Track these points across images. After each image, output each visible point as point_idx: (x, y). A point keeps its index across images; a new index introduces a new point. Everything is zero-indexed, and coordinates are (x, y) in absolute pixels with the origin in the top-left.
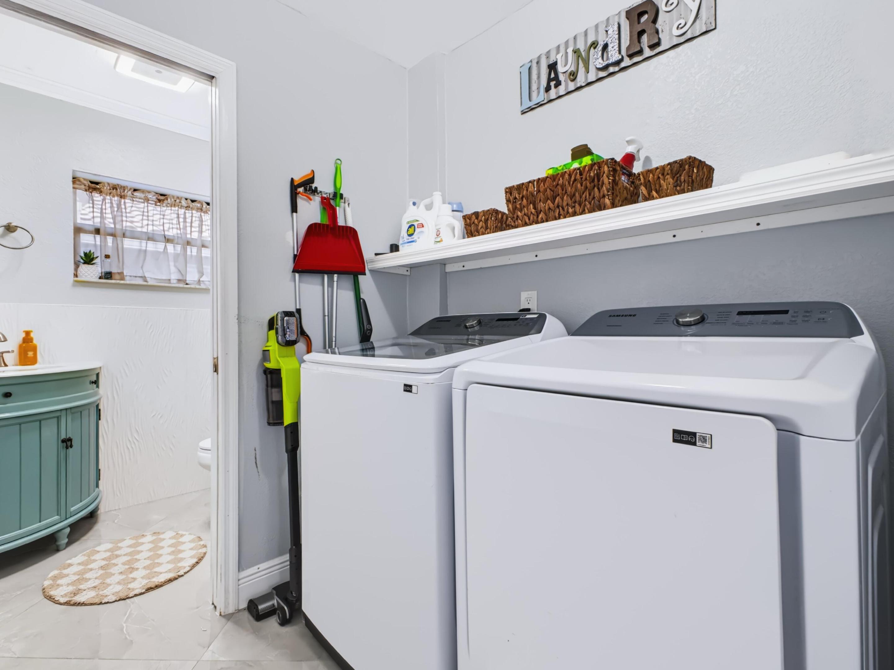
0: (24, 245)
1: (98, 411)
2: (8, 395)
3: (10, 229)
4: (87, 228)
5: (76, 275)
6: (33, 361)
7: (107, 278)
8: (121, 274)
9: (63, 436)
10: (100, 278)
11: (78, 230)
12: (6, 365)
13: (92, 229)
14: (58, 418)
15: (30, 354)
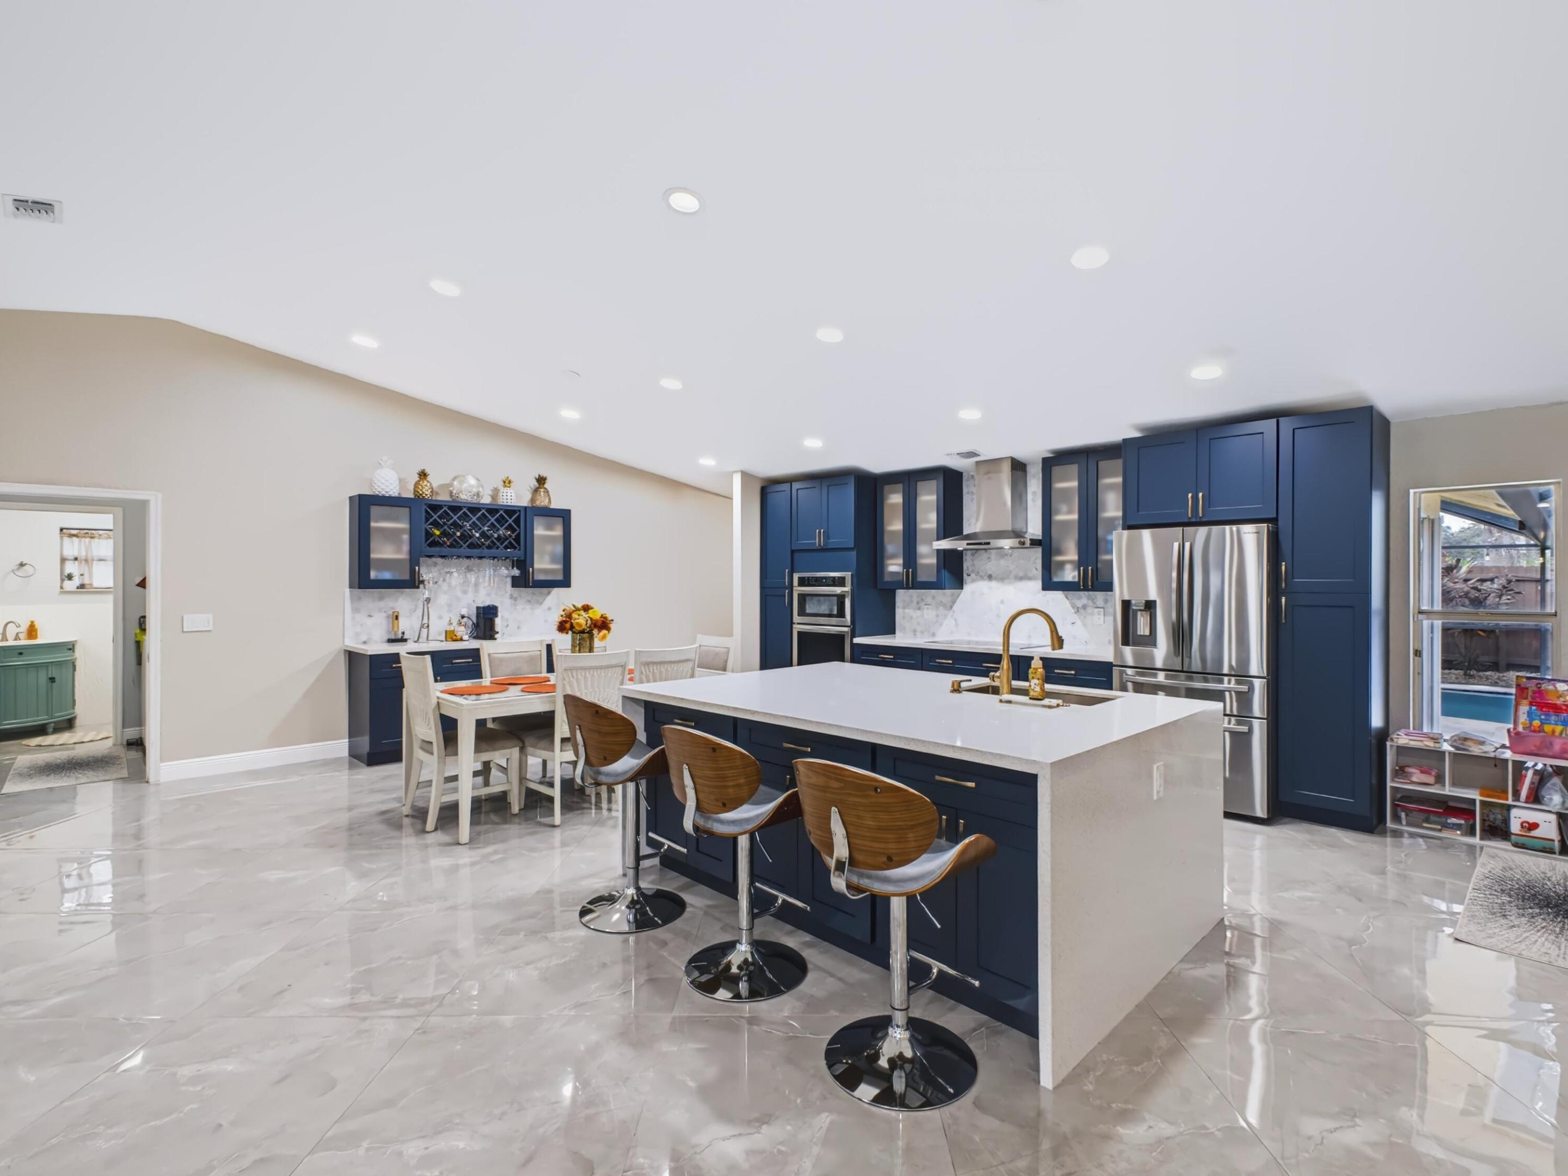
0: (31, 574)
1: (74, 667)
2: (21, 654)
3: (22, 565)
4: (70, 558)
5: (62, 588)
6: (35, 637)
7: (81, 588)
8: (91, 585)
9: (50, 676)
10: (78, 588)
11: (63, 560)
12: (20, 640)
13: (73, 558)
14: (47, 667)
15: (34, 633)
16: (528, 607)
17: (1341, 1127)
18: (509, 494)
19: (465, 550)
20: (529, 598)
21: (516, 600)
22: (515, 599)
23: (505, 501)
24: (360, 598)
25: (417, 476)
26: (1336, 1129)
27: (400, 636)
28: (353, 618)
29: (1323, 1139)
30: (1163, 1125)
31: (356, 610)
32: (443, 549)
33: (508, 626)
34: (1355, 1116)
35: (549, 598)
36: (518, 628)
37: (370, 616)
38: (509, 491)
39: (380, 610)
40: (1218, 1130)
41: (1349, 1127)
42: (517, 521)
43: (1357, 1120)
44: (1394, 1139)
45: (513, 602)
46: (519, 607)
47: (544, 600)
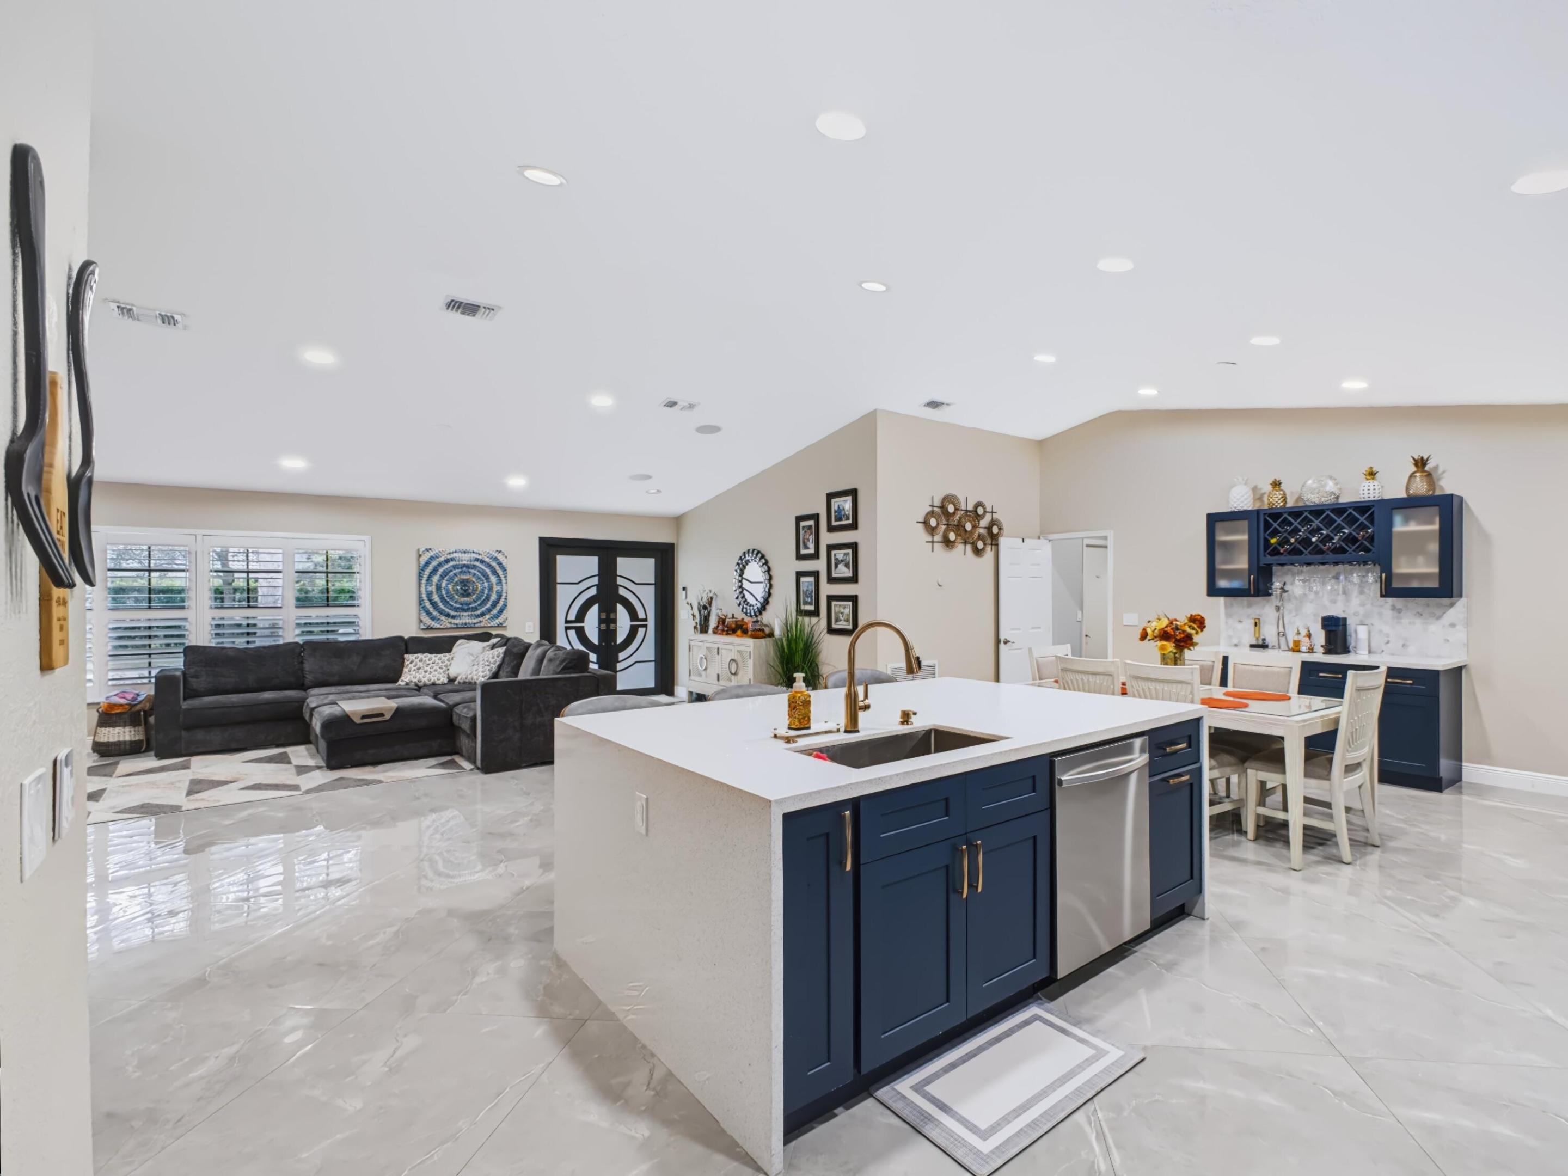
16: (1418, 621)
17: (392, 1056)
18: (1372, 488)
19: (1307, 556)
20: (1420, 610)
21: (1400, 613)
22: (1400, 611)
23: (1366, 496)
24: (1232, 605)
25: (1270, 486)
26: (394, 1052)
27: (1260, 642)
28: (1227, 623)
29: (397, 1041)
30: (484, 979)
31: (1228, 615)
32: (1282, 557)
33: (1388, 642)
34: (390, 1070)
35: (1452, 612)
36: (1404, 645)
37: (1240, 621)
38: (1371, 484)
39: (1248, 617)
40: (456, 1000)
41: (388, 1060)
42: (1371, 519)
43: (386, 1069)
44: (353, 1077)
45: (1396, 614)
46: (1405, 621)
47: (1444, 613)
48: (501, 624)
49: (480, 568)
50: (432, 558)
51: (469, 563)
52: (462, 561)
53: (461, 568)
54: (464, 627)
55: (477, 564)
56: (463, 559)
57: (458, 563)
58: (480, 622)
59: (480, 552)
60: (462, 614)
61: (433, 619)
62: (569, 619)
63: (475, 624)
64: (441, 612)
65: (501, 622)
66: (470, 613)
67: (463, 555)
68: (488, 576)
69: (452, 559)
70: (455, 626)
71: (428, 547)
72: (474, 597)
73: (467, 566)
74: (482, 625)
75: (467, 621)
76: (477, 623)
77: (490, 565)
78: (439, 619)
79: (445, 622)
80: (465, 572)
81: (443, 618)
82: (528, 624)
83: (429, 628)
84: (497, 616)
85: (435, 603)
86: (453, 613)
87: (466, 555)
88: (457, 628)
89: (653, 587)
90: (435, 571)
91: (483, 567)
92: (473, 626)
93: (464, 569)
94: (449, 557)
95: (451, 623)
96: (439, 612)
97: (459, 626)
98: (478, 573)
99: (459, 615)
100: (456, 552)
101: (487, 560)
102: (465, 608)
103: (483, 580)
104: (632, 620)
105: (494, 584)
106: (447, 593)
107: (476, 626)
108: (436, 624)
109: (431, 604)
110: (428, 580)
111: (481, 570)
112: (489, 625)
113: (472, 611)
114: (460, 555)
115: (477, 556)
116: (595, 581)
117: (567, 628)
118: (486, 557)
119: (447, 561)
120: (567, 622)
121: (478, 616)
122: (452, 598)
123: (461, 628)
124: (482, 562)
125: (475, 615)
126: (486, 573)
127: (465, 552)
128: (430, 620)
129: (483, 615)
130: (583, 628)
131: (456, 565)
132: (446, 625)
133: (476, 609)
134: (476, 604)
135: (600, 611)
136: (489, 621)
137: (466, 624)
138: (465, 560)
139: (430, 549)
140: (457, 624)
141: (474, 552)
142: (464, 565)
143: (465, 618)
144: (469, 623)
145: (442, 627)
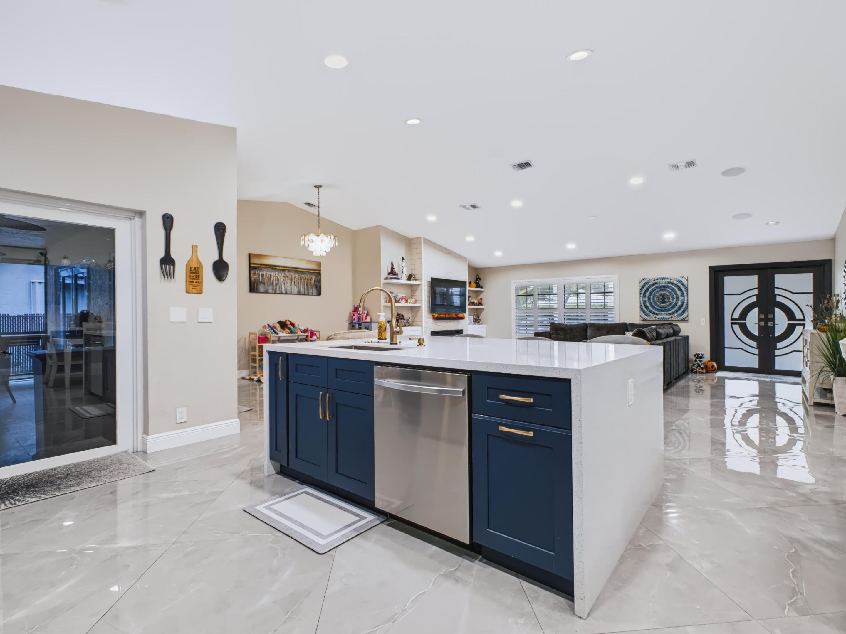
48: (684, 319)
49: (671, 287)
50: (646, 284)
51: (665, 285)
52: (661, 284)
53: (661, 288)
54: (662, 320)
55: (670, 285)
56: (662, 283)
57: (659, 285)
58: (672, 317)
59: (671, 278)
60: (661, 313)
61: (646, 315)
62: (734, 317)
63: (668, 318)
64: (650, 311)
65: (684, 318)
66: (666, 313)
67: (662, 281)
68: (676, 291)
69: (656, 283)
70: (658, 319)
71: (644, 278)
72: (668, 303)
73: (664, 287)
74: (673, 319)
75: (664, 317)
76: (670, 318)
77: (677, 285)
78: (649, 315)
79: (653, 317)
80: (663, 290)
81: (651, 315)
82: (702, 320)
83: (644, 320)
84: (681, 315)
85: (647, 306)
86: (656, 312)
87: (663, 280)
88: (659, 320)
89: (812, 295)
90: (647, 290)
91: (673, 287)
92: (667, 319)
93: (663, 288)
94: (654, 282)
95: (655, 317)
96: (649, 311)
97: (660, 319)
98: (670, 290)
99: (660, 313)
100: (658, 279)
101: (675, 282)
102: (663, 309)
103: (673, 294)
104: (789, 319)
105: (680, 296)
106: (653, 301)
107: (669, 319)
108: (648, 318)
109: (645, 307)
110: (643, 295)
111: (672, 289)
112: (677, 319)
113: (667, 311)
114: (660, 281)
115: (669, 281)
116: (756, 292)
117: (732, 324)
118: (674, 281)
119: (653, 284)
120: (732, 319)
121: (670, 314)
122: (656, 304)
123: (661, 320)
124: (672, 284)
125: (668, 313)
126: (675, 290)
127: (663, 279)
128: (645, 316)
129: (673, 313)
130: (745, 323)
131: (658, 286)
132: (653, 318)
133: (669, 310)
134: (669, 308)
135: (760, 313)
136: (677, 317)
137: (663, 318)
138: (663, 283)
139: (645, 279)
140: (658, 318)
141: (667, 279)
142: (663, 286)
143: (663, 315)
144: (665, 318)
145: (651, 319)
